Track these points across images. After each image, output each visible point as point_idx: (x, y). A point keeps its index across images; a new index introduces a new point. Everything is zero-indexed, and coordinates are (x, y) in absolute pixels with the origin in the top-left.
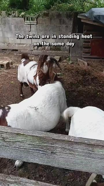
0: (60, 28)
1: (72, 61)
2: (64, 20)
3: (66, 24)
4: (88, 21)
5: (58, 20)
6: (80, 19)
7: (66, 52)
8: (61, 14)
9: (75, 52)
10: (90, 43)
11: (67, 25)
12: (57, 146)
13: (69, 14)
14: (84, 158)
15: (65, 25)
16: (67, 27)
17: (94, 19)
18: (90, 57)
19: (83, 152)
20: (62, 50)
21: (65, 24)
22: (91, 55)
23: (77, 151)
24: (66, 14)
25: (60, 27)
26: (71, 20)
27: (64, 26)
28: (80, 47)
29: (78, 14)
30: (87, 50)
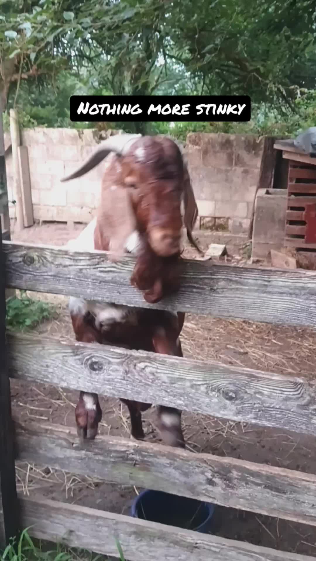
0: (229, 174)
1: (258, 256)
2: (239, 155)
3: (243, 164)
4: (299, 156)
5: (223, 156)
6: (280, 152)
7: (241, 235)
8: (233, 141)
9: (266, 234)
10: (304, 213)
11: (247, 168)
12: (219, 277)
13: (252, 140)
14: (256, 294)
15: (242, 169)
16: (246, 172)
17: (311, 150)
18: (305, 246)
19: (256, 285)
20: (230, 228)
21: (241, 165)
22: (307, 242)
23: (248, 283)
24: (245, 141)
25: (227, 171)
26: (256, 154)
27: (239, 170)
28: (280, 220)
29: (276, 141)
30: (297, 229)
